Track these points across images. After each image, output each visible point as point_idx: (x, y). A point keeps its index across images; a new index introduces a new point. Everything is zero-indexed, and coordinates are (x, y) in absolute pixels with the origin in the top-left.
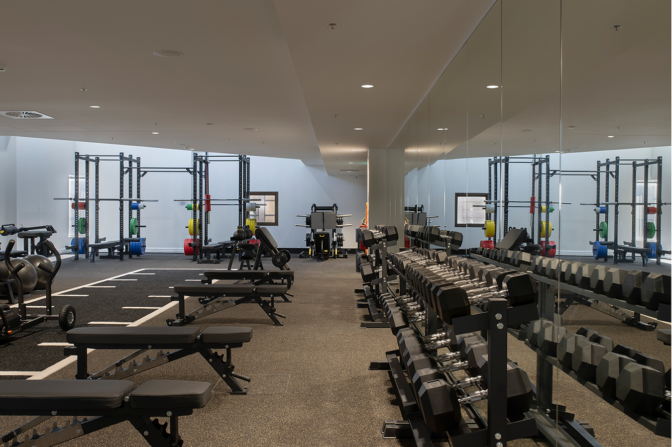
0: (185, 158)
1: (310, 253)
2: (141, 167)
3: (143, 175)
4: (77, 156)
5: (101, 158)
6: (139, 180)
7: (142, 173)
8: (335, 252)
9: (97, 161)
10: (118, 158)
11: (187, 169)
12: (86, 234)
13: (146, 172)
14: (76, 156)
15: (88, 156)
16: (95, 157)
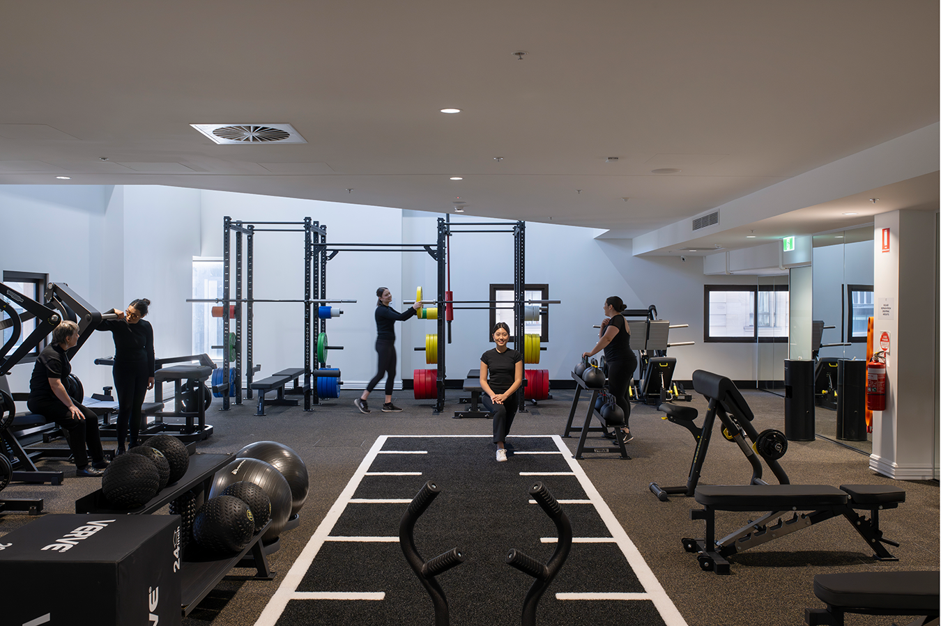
0: (425, 227)
1: (631, 394)
2: (327, 242)
3: (332, 257)
4: (228, 223)
5: (256, 227)
6: (325, 266)
7: (329, 253)
8: (674, 393)
9: (251, 230)
10: (302, 227)
11: (425, 246)
12: (237, 362)
13: (336, 252)
14: (225, 223)
15: (240, 223)
16: (247, 225)
